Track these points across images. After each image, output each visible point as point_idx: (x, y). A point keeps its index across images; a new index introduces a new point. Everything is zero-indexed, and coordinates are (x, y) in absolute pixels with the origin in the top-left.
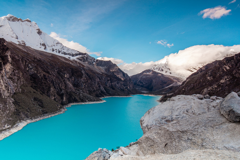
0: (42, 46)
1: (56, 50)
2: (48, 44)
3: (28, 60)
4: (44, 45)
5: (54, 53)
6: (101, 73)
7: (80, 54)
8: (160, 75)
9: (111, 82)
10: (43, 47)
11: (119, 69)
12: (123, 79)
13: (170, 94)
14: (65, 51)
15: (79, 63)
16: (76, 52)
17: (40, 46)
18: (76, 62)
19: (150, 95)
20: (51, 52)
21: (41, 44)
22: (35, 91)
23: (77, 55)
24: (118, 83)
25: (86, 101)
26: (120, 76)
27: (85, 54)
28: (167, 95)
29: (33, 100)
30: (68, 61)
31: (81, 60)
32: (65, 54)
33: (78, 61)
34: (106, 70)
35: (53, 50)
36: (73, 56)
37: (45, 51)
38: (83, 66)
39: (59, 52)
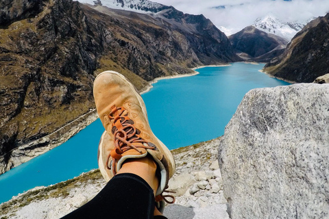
1: (135, 5)
3: (104, 23)
4: (121, 1)
5: (134, 10)
6: (192, 33)
7: (165, 7)
8: (263, 34)
9: (205, 46)
10: (120, 4)
11: (214, 26)
12: (218, 40)
13: (274, 62)
14: (145, 5)
15: (164, 21)
16: (159, 6)
17: (117, 4)
18: (160, 19)
19: (252, 63)
20: (130, 9)
21: (117, 1)
23: (160, 9)
24: (213, 47)
25: (175, 75)
26: (215, 36)
27: (170, 7)
28: (271, 62)
30: (150, 19)
31: (166, 17)
32: (146, 9)
33: (163, 18)
34: (198, 28)
35: (132, 6)
36: (156, 12)
37: (122, 9)
38: (169, 24)
39: (139, 8)
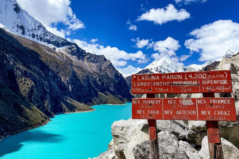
0: (19, 30)
1: (37, 36)
2: (28, 27)
4: (22, 28)
5: (35, 40)
6: (92, 72)
10: (21, 31)
14: (48, 38)
15: (66, 57)
17: (17, 29)
18: (62, 54)
20: (31, 38)
21: (18, 26)
22: (14, 94)
27: (74, 44)
29: (12, 106)
30: (52, 53)
31: (69, 53)
32: (49, 42)
33: (65, 53)
34: (97, 67)
35: (33, 36)
36: (58, 46)
37: (23, 36)
38: (71, 61)
39: (41, 39)
